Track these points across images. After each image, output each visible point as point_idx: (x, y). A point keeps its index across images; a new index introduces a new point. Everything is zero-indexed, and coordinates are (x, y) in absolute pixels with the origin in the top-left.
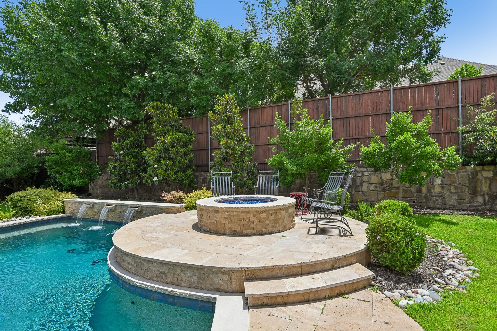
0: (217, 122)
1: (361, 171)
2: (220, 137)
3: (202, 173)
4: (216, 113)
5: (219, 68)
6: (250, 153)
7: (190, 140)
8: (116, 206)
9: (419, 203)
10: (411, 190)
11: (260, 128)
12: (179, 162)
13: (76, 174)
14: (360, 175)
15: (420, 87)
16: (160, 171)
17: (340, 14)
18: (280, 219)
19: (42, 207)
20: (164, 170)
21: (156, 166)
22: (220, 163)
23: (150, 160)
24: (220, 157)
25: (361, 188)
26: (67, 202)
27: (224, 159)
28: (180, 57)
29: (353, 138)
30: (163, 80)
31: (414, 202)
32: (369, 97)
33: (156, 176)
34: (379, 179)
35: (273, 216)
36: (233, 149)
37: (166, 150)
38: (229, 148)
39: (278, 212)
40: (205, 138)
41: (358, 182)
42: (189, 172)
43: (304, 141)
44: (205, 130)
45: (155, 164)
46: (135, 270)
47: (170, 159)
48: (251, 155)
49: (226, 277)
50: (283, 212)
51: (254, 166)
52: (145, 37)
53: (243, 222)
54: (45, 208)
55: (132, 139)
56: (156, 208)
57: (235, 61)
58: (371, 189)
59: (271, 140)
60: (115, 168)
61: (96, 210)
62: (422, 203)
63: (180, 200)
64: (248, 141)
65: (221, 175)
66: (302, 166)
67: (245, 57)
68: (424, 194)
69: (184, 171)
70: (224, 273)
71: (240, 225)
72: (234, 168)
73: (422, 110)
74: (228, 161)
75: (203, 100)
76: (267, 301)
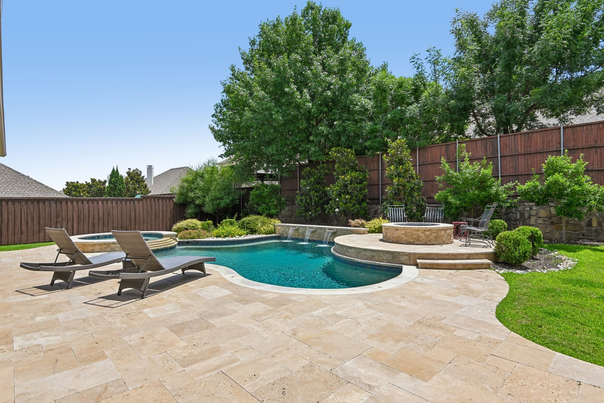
0: (390, 163)
1: (529, 206)
2: (393, 176)
3: (374, 206)
4: (389, 156)
5: (391, 115)
6: (419, 189)
7: (364, 177)
8: (316, 229)
9: (589, 236)
10: (581, 224)
11: (429, 166)
12: (356, 196)
13: (271, 205)
14: (528, 209)
15: (593, 124)
16: (341, 203)
17: (507, 61)
18: (440, 236)
19: (262, 229)
20: (344, 203)
21: (337, 200)
22: (392, 197)
23: (333, 195)
24: (392, 192)
25: (529, 221)
26: (277, 225)
27: (395, 194)
28: (357, 108)
29: (522, 174)
30: (342, 128)
31: (584, 235)
32: (539, 136)
33: (337, 208)
34: (547, 213)
35: (435, 234)
36: (404, 186)
37: (346, 186)
38: (401, 185)
39: (439, 232)
40: (377, 175)
41: (526, 215)
42: (364, 204)
43: (466, 181)
44: (376, 167)
45: (337, 198)
46: (356, 255)
47: (348, 193)
48: (420, 191)
49: (407, 257)
50: (443, 232)
51: (423, 200)
52: (328, 94)
53: (415, 236)
54: (264, 229)
55: (315, 176)
56: (347, 230)
57: (406, 108)
58: (539, 222)
59: (438, 178)
60: (301, 200)
61: (300, 232)
62: (591, 236)
63: (363, 226)
64: (417, 179)
65: (393, 207)
66: (465, 201)
67: (415, 102)
68: (594, 228)
69: (360, 204)
70: (406, 255)
71: (413, 238)
72: (404, 202)
73: (595, 147)
74: (399, 195)
75: (376, 143)
76: (428, 266)
